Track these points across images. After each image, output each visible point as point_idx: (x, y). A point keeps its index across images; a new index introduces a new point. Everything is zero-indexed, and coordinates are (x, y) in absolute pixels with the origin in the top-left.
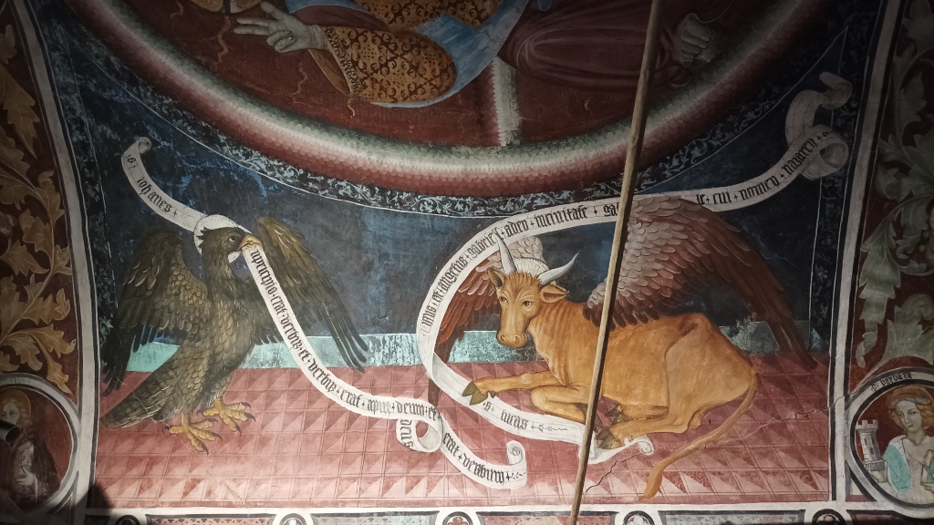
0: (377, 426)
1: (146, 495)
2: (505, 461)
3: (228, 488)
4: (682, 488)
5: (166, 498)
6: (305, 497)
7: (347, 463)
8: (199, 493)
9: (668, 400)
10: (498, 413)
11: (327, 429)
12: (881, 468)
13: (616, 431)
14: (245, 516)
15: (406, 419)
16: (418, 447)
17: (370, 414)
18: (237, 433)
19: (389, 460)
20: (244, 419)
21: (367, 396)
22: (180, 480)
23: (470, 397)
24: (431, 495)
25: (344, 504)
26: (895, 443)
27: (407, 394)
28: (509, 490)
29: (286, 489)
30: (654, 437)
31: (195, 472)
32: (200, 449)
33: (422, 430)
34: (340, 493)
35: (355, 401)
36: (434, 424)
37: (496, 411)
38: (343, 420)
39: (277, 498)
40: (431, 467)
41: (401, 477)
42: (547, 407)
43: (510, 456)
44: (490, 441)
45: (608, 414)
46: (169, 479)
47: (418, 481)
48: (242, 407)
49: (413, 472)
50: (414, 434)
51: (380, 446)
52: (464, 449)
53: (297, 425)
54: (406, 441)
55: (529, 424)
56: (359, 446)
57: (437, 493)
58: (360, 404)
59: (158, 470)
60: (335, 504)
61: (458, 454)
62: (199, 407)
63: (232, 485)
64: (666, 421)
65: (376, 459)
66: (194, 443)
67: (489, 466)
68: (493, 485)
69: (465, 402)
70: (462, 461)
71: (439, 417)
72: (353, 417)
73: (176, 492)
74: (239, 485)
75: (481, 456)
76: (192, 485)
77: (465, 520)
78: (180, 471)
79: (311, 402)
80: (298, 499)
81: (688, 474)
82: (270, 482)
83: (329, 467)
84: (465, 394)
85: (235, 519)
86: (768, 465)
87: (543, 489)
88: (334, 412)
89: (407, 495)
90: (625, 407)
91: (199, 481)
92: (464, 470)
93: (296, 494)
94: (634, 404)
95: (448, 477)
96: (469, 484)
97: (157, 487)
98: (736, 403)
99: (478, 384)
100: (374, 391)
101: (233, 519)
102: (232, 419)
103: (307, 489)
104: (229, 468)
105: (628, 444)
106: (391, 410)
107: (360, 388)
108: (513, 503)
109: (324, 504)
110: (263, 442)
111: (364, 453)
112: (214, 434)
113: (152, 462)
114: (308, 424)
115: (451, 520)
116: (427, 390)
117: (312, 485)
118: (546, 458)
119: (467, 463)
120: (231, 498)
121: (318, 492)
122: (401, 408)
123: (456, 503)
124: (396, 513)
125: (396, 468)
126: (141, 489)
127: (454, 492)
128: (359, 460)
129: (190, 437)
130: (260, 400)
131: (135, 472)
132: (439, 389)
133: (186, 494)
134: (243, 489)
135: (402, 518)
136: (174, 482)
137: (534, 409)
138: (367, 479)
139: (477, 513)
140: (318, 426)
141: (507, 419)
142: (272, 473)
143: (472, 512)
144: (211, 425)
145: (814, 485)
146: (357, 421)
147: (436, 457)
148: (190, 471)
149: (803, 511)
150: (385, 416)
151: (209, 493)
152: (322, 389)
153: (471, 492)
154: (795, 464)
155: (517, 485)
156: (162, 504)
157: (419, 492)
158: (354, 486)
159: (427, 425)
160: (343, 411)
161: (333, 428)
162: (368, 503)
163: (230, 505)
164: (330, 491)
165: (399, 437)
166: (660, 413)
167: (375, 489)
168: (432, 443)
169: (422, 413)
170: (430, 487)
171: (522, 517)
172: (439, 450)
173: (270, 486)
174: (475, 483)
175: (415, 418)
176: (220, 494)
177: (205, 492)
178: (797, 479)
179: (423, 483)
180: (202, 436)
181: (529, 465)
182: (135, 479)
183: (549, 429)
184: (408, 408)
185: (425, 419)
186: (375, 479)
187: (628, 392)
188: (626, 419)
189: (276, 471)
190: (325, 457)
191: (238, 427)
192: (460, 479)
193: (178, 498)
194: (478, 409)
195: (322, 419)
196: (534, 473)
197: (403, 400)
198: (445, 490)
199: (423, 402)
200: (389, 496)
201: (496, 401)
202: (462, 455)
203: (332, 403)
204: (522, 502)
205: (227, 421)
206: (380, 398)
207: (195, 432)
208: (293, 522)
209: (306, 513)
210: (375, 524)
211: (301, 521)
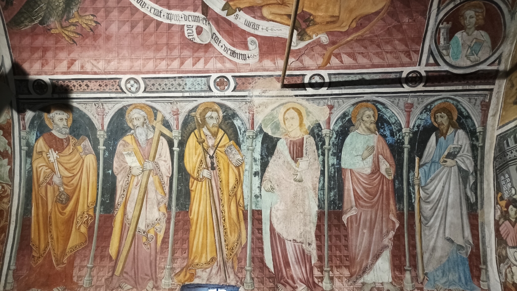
0: (173, 29)
1: (46, 68)
2: (247, 48)
3: (93, 64)
4: (342, 62)
5: (58, 69)
6: (137, 69)
7: (158, 50)
8: (76, 67)
9: (340, 12)
10: (243, 21)
11: (144, 31)
12: (447, 48)
13: (309, 31)
14: (105, 79)
15: (189, 24)
16: (197, 40)
17: (168, 22)
18: (91, 33)
19: (182, 48)
20: (94, 24)
21: (165, 11)
22: (64, 60)
23: (226, 11)
24: (206, 67)
25: (159, 72)
26: (458, 35)
27: (189, 10)
28: (249, 64)
29: (126, 64)
30: (329, 34)
31: (72, 55)
32: (72, 42)
33: (199, 31)
34: (156, 66)
35: (159, 13)
36: (206, 27)
37: (241, 20)
38: (153, 25)
39: (122, 69)
40: (206, 52)
41: (190, 57)
42: (270, 17)
43: (250, 46)
44: (238, 37)
45: (305, 21)
46: (58, 59)
47: (199, 60)
48: (92, 17)
49: (196, 55)
50: (195, 33)
51: (176, 40)
52: (224, 42)
53: (126, 28)
54: (191, 37)
55: (260, 27)
56: (164, 40)
57: (210, 66)
58: (162, 15)
59: (49, 55)
60: (154, 72)
61: (220, 45)
62: (65, 17)
63: (95, 63)
64: (337, 25)
65: (175, 47)
66: (66, 38)
67: (238, 51)
68: (240, 61)
69: (223, 14)
70: (223, 48)
71: (209, 23)
72: (159, 24)
73: (63, 66)
74: (98, 63)
75: (233, 45)
76: (72, 62)
77: (225, 80)
78: (62, 55)
79: (132, 14)
80: (133, 70)
81: (345, 54)
82: (116, 60)
83: (148, 52)
84: (223, 9)
85: (100, 81)
86: (389, 48)
87: (267, 63)
88: (147, 21)
89: (194, 67)
90: (315, 17)
91: (75, 60)
92: (224, 54)
93: (131, 67)
94: (320, 15)
95: (216, 57)
96: (227, 61)
97: (51, 63)
98: (377, 13)
99: (231, 3)
100: (169, 8)
101: (99, 81)
102: (86, 24)
103: (138, 64)
104: (91, 53)
105: (315, 38)
106: (180, 19)
107: (161, 5)
108: (251, 71)
109: (148, 72)
110: (108, 38)
111: (167, 44)
112: (78, 34)
113: (45, 50)
114: (133, 27)
115: (218, 80)
116: (201, 7)
117: (140, 62)
118: (269, 46)
119: (226, 50)
120: (95, 70)
121: (144, 66)
122: (186, 18)
123: (221, 71)
124: (188, 77)
125: (186, 53)
126: (43, 65)
127: (219, 65)
128: (165, 48)
129: (64, 35)
130: (102, 13)
131: (36, 55)
132: (208, 6)
133: (69, 68)
134: (101, 65)
135: (192, 79)
136: (61, 61)
137: (263, 18)
138: (170, 59)
139: (232, 76)
140: (139, 28)
141: (248, 24)
142: (116, 56)
143: (229, 76)
144: (75, 28)
145: (411, 58)
146: (161, 26)
147: (208, 46)
148: (69, 55)
149: (402, 72)
150: (177, 23)
151: (82, 67)
152: (138, 6)
153: (228, 65)
154: (403, 47)
155: (253, 61)
156: (57, 73)
157: (200, 65)
158: (164, 63)
159: (202, 28)
160: (152, 20)
161: (147, 30)
162: (172, 71)
163: (95, 73)
164: (150, 65)
165: (186, 35)
166: (334, 20)
167: (176, 64)
168: (206, 38)
169: (199, 21)
170: (206, 63)
171: (256, 78)
172: (210, 42)
173: (116, 63)
174: (230, 60)
175: (195, 24)
176: (88, 67)
177: (80, 67)
178: (402, 55)
179: (202, 60)
180: (71, 35)
181: (260, 50)
182: (38, 60)
183: (272, 30)
184: (190, 18)
185: (201, 24)
186: (175, 59)
187: (317, 8)
188: (315, 24)
189: (118, 55)
190: (145, 46)
191: (91, 29)
192: (222, 58)
193: (65, 70)
194: (231, 18)
195: (141, 24)
196: (263, 55)
197: (187, 13)
198: (213, 64)
199: (199, 14)
200: (184, 68)
201: (241, 14)
202: (223, 45)
203: (145, 15)
204: (256, 70)
205: (84, 26)
206: (173, 12)
207: (67, 33)
208: (132, 82)
209: (139, 77)
210: (177, 82)
211: (136, 81)
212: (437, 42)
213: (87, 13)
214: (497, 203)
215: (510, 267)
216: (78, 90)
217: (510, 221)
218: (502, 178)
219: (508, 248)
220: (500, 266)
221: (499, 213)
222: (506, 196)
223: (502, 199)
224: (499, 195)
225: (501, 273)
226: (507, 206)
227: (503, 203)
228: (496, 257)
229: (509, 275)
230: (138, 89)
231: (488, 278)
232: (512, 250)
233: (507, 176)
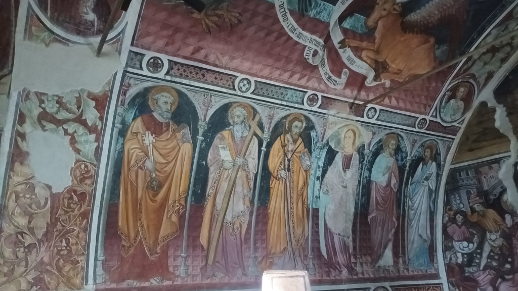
0: (297, 46)
1: (169, 48)
2: (339, 77)
3: (217, 56)
4: (390, 102)
5: (181, 53)
6: (254, 71)
7: (278, 60)
8: (201, 55)
9: (404, 68)
10: (347, 55)
11: (275, 41)
12: (444, 108)
13: (382, 76)
14: (223, 73)
15: (310, 46)
16: (310, 61)
17: (297, 39)
18: (229, 28)
19: (296, 64)
20: (236, 22)
21: (300, 30)
22: (192, 45)
23: (340, 45)
24: (307, 84)
25: (271, 79)
26: (452, 101)
27: (317, 36)
28: (336, 89)
29: (246, 65)
30: (392, 81)
31: (201, 44)
32: (207, 31)
33: (315, 53)
34: (271, 73)
35: (293, 30)
36: (321, 52)
37: (346, 54)
38: (284, 38)
39: (241, 68)
40: (312, 72)
41: (299, 73)
42: (365, 59)
43: (342, 75)
44: (337, 65)
45: (383, 68)
46: (185, 43)
47: (305, 76)
48: (238, 15)
49: (304, 72)
50: (311, 55)
51: (295, 57)
52: (327, 68)
53: (262, 34)
54: (307, 57)
55: (355, 64)
56: (286, 53)
57: (310, 84)
58: (295, 33)
59: (179, 36)
60: (267, 78)
61: (324, 69)
62: (213, 7)
63: (220, 56)
64: (398, 76)
65: (291, 62)
66: (204, 26)
67: (333, 77)
68: (332, 86)
69: (337, 46)
70: (324, 72)
71: (324, 50)
72: (290, 38)
73: (188, 51)
74: (223, 57)
75: (332, 71)
76: (198, 50)
77: (316, 98)
78: (191, 40)
79: (273, 24)
80: (251, 72)
81: (394, 97)
82: (240, 59)
83: (270, 60)
84: (339, 43)
85: (217, 74)
86: (418, 100)
87: (348, 92)
88: (282, 33)
89: (299, 82)
90: (389, 67)
91: (202, 49)
92: (323, 77)
93: (250, 69)
94: (393, 66)
95: (316, 78)
96: (323, 82)
97: (177, 45)
98: (422, 75)
99: (347, 40)
100: (303, 29)
102: (230, 20)
103: (257, 67)
104: (220, 46)
105: (383, 81)
106: (307, 40)
107: (299, 25)
108: (335, 95)
109: (262, 77)
110: (242, 38)
111: (287, 57)
112: (217, 25)
113: (177, 30)
114: (267, 35)
115: (311, 97)
116: (325, 36)
117: (259, 67)
118: (357, 81)
119: (326, 73)
120: (217, 62)
121: (261, 70)
122: (311, 41)
123: (316, 90)
124: (291, 89)
125: (298, 69)
126: (167, 44)
127: (316, 85)
128: (284, 60)
129: (203, 22)
130: (248, 15)
131: (165, 33)
132: (331, 37)
133: (193, 53)
134: (225, 60)
135: (293, 91)
136: (188, 45)
137: (360, 58)
138: (284, 70)
140: (271, 38)
141: (349, 59)
142: (242, 55)
143: (320, 95)
144: (217, 19)
145: (425, 110)
146: (290, 41)
147: (316, 67)
148: (198, 42)
149: (418, 117)
150: (303, 43)
151: (206, 56)
152: (281, 19)
153: (322, 87)
154: (425, 102)
155: (339, 88)
156: (178, 56)
157: (303, 82)
158: (278, 72)
159: (318, 52)
160: (286, 33)
161: (278, 41)
162: (281, 81)
163: (216, 66)
164: (266, 72)
165: (305, 54)
166: (399, 72)
167: (287, 75)
168: (316, 62)
169: (318, 47)
170: (308, 81)
171: (337, 101)
172: (317, 65)
173: (239, 61)
174: (325, 83)
175: (314, 47)
176: (212, 58)
177: (204, 55)
178: (422, 107)
179: (306, 78)
180: (210, 24)
181: (348, 80)
182: (164, 37)
183: (361, 68)
184: (314, 41)
185: (319, 50)
186: (288, 71)
187: (393, 62)
188: (388, 71)
189: (244, 55)
190: (269, 54)
191: (231, 25)
192: (320, 80)
193: (188, 55)
194: (340, 51)
195: (275, 35)
196: (348, 84)
197: (314, 37)
198: (313, 83)
199: (321, 41)
200: (291, 81)
201: (348, 50)
202: (325, 70)
203: (283, 28)
204: (339, 95)
205: (227, 20)
206: (305, 33)
207: (207, 21)
208: (245, 82)
209: (253, 79)
210: (281, 91)
211: (249, 82)
212: (441, 103)
213: (235, 10)
214: (446, 212)
215: (455, 253)
216: (193, 77)
217: (457, 225)
218: (453, 196)
219: (454, 242)
220: (445, 253)
221: (447, 218)
222: (455, 208)
223: (450, 210)
224: (448, 207)
225: (446, 257)
226: (455, 215)
227: (452, 213)
228: (443, 248)
229: (453, 259)
230: (248, 90)
231: (437, 261)
232: (458, 243)
233: (457, 196)
